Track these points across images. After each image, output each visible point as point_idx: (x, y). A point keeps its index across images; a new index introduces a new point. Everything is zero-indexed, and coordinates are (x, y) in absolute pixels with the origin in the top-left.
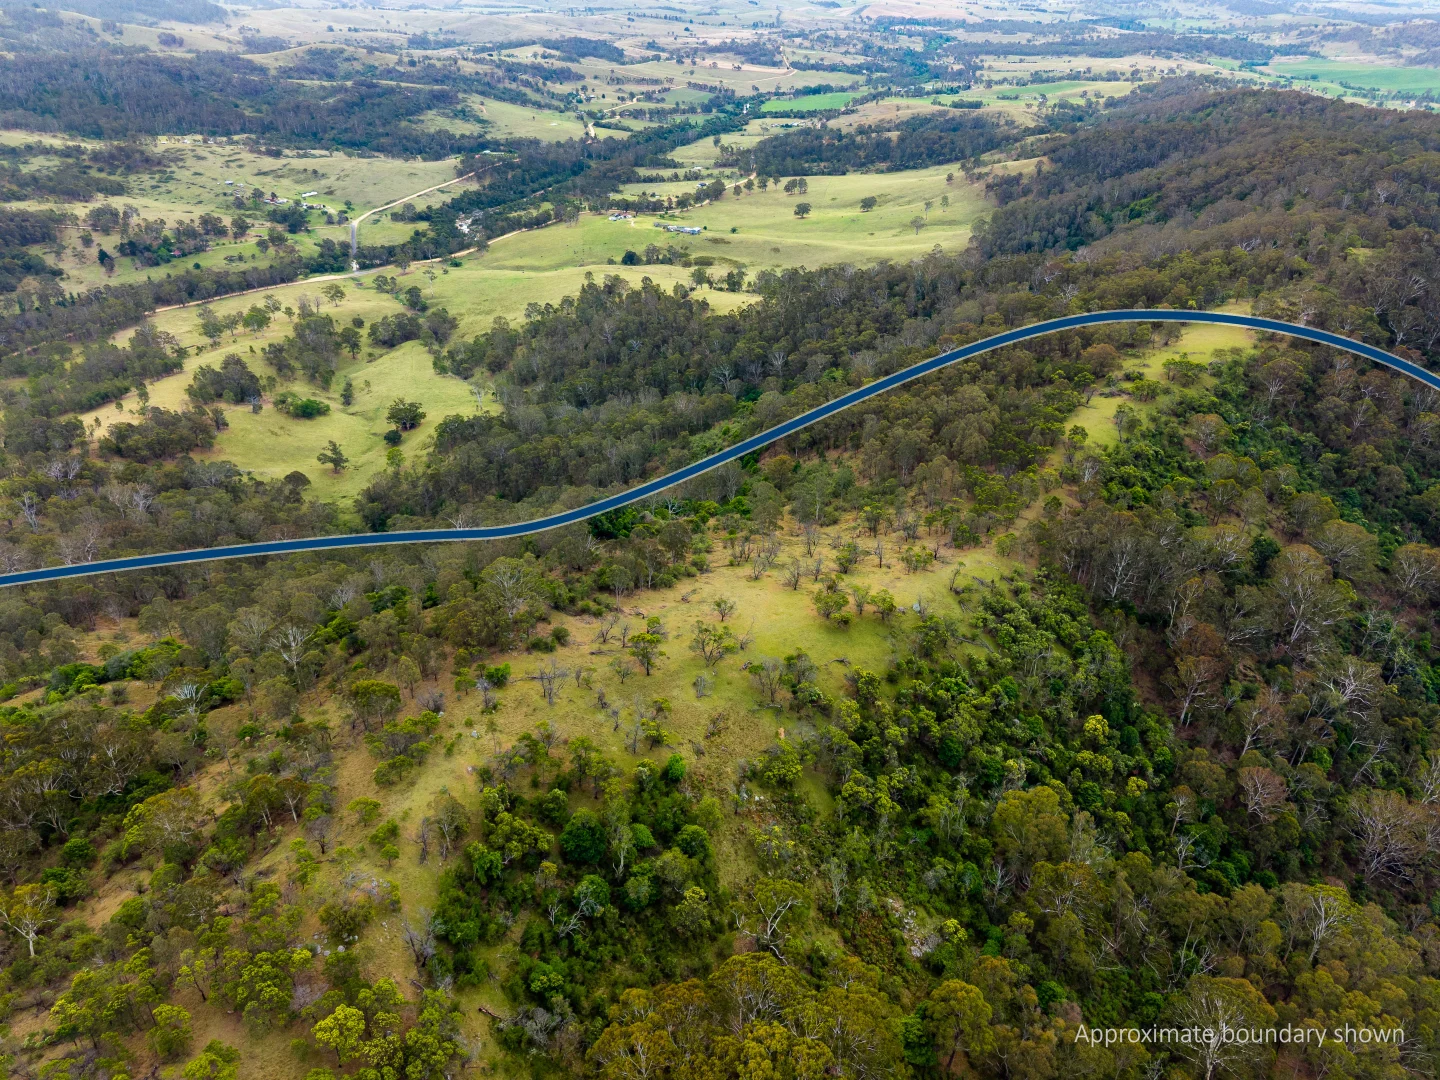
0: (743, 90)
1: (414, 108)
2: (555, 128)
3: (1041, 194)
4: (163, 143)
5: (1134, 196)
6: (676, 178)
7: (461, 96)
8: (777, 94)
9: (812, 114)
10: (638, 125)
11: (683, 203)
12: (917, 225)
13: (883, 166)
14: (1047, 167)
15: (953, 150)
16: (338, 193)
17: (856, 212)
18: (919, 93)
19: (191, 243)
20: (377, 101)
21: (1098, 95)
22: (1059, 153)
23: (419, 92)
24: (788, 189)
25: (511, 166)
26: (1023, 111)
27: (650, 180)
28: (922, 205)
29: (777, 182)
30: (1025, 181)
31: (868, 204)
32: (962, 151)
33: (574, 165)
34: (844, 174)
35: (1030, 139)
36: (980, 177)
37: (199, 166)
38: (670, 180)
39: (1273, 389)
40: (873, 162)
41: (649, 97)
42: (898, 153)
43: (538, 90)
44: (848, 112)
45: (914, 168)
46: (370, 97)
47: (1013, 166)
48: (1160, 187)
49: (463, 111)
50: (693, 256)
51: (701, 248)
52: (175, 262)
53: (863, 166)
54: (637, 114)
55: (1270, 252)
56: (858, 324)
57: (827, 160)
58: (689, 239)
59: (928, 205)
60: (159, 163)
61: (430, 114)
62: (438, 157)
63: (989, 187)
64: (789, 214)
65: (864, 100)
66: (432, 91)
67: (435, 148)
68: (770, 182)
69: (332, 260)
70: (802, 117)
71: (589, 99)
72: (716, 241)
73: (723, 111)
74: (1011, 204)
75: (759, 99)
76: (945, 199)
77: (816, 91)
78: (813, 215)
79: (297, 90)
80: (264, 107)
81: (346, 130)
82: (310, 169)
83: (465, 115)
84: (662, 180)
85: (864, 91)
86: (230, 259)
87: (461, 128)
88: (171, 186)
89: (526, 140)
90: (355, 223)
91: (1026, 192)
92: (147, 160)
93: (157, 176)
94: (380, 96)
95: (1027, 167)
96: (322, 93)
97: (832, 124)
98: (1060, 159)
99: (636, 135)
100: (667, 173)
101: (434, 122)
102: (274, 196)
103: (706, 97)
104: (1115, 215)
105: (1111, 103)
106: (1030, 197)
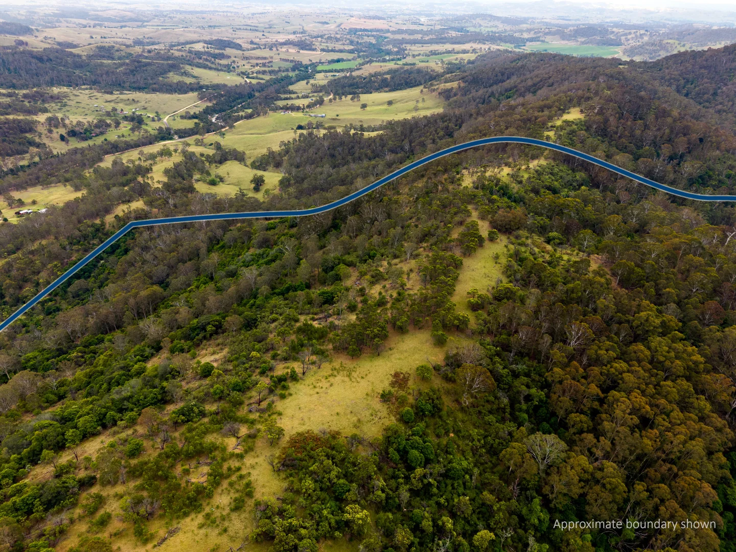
0: (305, 61)
1: (164, 72)
2: (231, 80)
3: (462, 95)
4: (56, 90)
5: (506, 91)
6: (298, 98)
7: (181, 66)
8: (320, 63)
9: (342, 70)
10: (267, 77)
11: (309, 106)
12: (416, 109)
13: (387, 89)
14: (462, 85)
15: (416, 82)
16: (149, 108)
17: (386, 107)
18: (384, 61)
19: (98, 131)
20: (145, 68)
21: (462, 59)
22: (466, 78)
23: (163, 64)
24: (352, 99)
25: (222, 96)
26: (435, 65)
27: (286, 99)
28: (415, 102)
29: (346, 97)
30: (454, 90)
31: (390, 103)
32: (420, 82)
33: (248, 94)
34: (371, 93)
35: (448, 76)
36: (434, 90)
37: (78, 99)
38: (295, 99)
39: (595, 127)
40: (382, 88)
41: (264, 65)
42: (392, 83)
43: (213, 63)
44: (358, 69)
45: (401, 89)
46: (140, 67)
47: (448, 85)
48: (515, 87)
49: (185, 72)
50: (326, 126)
51: (328, 123)
52: (94, 138)
53: (378, 89)
54: (264, 72)
55: (580, 92)
56: (436, 131)
57: (362, 88)
58: (322, 119)
59: (417, 101)
60: (58, 98)
61: (171, 74)
62: (186, 92)
63: (440, 94)
64: (359, 109)
65: (363, 64)
66: (168, 64)
67: (182, 89)
68: (343, 97)
69: (165, 134)
70: (339, 72)
71: (238, 67)
72: (334, 119)
73: (301, 70)
74: (451, 100)
75: (314, 65)
76: (423, 99)
77: (338, 61)
78: (368, 108)
79: (102, 65)
80: (88, 73)
81: (134, 82)
82: (131, 99)
83: (186, 74)
84: (292, 99)
85: (360, 61)
86: (119, 137)
87: (188, 80)
88: (67, 108)
89: (221, 84)
90: (165, 120)
91: (455, 95)
92: (52, 97)
93: (59, 104)
94: (144, 66)
95: (455, 85)
96: (115, 66)
97: (354, 74)
98: (467, 81)
99: (268, 81)
100: (293, 96)
101: (174, 78)
102: (122, 110)
103: (291, 65)
104: (501, 98)
105: (470, 62)
106: (458, 96)
